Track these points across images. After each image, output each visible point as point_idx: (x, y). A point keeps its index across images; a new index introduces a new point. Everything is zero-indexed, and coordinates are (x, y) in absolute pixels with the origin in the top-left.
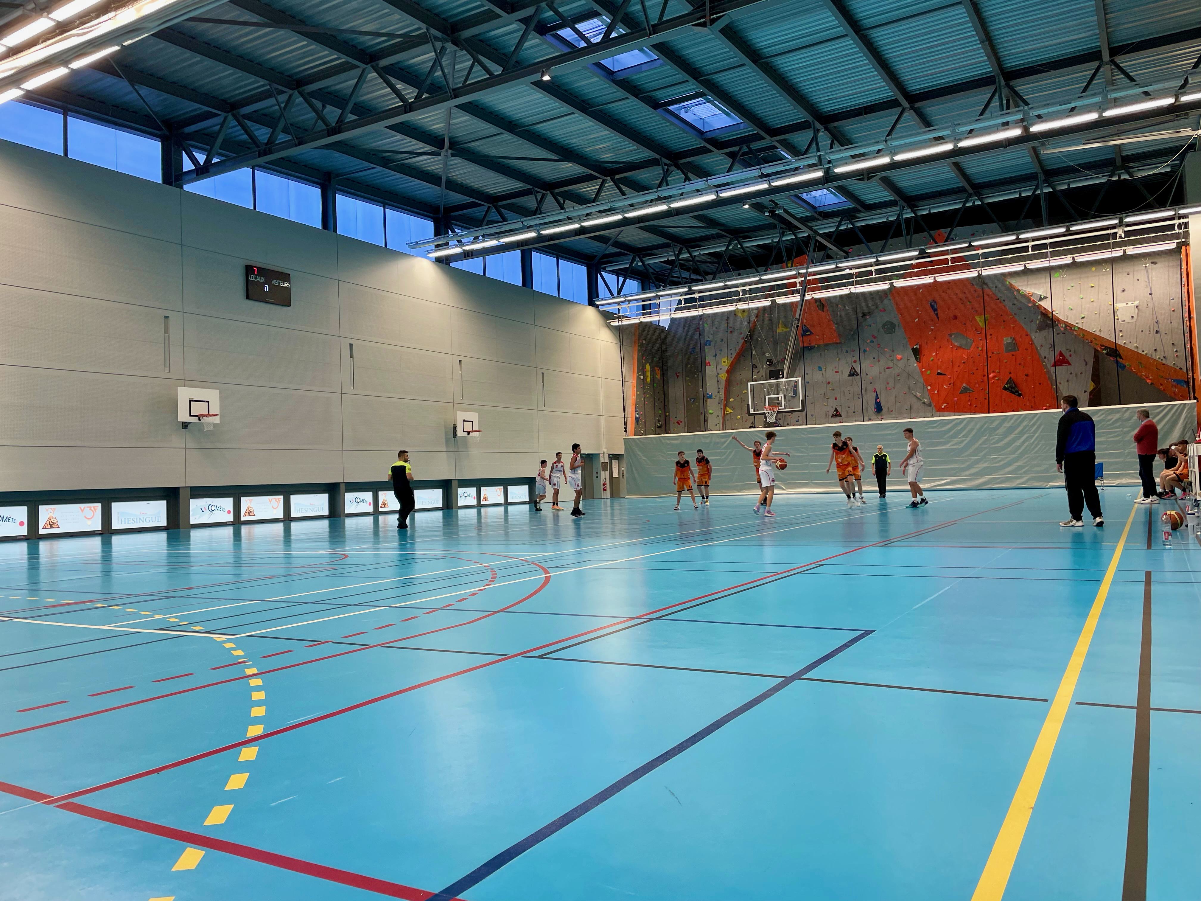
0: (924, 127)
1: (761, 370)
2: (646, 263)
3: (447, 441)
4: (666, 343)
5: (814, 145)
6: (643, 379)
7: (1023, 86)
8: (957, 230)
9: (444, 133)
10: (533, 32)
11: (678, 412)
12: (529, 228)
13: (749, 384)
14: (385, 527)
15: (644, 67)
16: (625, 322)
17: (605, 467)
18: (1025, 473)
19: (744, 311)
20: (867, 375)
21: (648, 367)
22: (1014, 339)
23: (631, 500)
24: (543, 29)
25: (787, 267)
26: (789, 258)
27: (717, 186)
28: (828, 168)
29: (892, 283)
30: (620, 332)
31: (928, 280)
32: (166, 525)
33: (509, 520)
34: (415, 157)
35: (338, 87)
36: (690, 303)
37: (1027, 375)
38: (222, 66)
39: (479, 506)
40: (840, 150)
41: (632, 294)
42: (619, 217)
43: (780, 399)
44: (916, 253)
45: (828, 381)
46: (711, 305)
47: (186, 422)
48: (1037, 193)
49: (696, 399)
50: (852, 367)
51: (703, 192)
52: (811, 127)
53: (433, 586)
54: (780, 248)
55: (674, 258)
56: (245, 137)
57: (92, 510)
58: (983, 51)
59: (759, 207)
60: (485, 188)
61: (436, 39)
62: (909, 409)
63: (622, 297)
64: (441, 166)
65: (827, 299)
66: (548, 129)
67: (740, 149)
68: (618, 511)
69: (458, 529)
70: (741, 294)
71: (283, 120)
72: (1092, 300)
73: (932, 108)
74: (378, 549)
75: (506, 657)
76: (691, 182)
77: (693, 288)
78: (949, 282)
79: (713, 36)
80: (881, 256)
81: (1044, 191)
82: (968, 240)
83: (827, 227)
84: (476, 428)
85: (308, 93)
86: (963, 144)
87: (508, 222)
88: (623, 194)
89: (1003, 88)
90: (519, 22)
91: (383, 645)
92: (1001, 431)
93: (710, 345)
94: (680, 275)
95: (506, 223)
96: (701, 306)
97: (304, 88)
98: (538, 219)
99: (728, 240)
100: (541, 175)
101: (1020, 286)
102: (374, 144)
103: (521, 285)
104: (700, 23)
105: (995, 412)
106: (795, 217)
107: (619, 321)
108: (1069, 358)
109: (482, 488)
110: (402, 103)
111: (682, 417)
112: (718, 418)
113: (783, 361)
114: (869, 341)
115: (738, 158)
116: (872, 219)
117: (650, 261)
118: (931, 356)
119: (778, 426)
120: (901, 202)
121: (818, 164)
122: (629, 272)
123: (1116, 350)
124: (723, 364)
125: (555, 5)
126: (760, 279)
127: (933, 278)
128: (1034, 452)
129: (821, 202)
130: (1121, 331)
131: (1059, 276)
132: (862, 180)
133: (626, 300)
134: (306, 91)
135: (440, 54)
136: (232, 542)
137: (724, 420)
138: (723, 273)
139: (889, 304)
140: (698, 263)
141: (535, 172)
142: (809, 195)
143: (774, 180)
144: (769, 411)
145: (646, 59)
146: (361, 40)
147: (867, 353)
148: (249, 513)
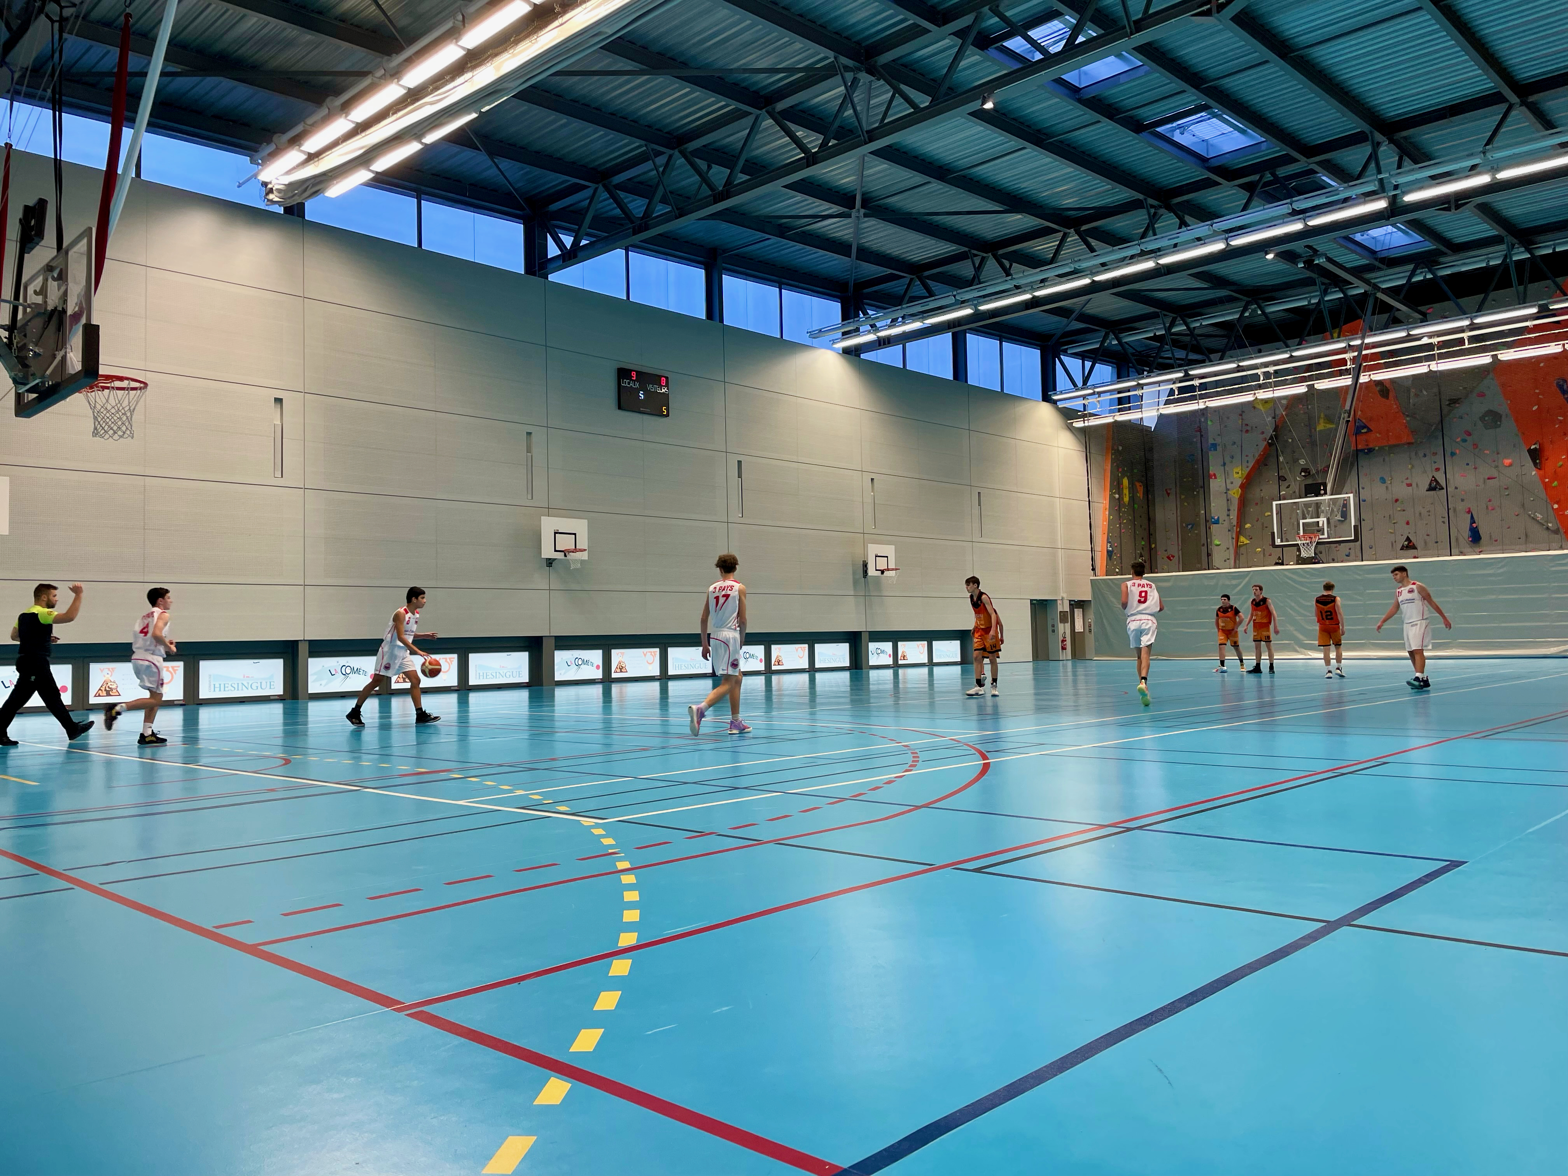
0: (1543, 129)
1: (1292, 485)
2: (1125, 340)
3: (855, 583)
4: (1151, 450)
5: (1373, 165)
6: (1119, 499)
9: (855, 187)
10: (971, 47)
11: (1169, 542)
12: (962, 304)
13: (1274, 503)
14: (779, 690)
15: (1122, 79)
16: (1093, 422)
17: (1064, 617)
19: (1266, 401)
20: (1456, 488)
21: (1125, 482)
23: (1100, 663)
24: (985, 41)
25: (1332, 338)
26: (1335, 325)
27: (1227, 231)
28: (1395, 196)
29: (1496, 355)
30: (1087, 436)
31: (1554, 348)
32: (528, 681)
33: (935, 685)
34: (819, 221)
35: (726, 141)
36: (1187, 392)
38: (591, 127)
39: (896, 666)
40: (1413, 170)
41: (1103, 384)
42: (1086, 281)
43: (1321, 525)
44: (1534, 310)
45: (1395, 497)
46: (1218, 394)
47: (550, 559)
49: (1195, 525)
50: (1433, 477)
51: (1206, 241)
52: (1368, 140)
53: (839, 768)
54: (1321, 312)
55: (1164, 332)
56: (618, 211)
57: (448, 662)
59: (1289, 257)
60: (908, 255)
61: (847, 68)
62: (1523, 538)
63: (1090, 389)
64: (851, 230)
65: (1392, 381)
66: (989, 171)
67: (1261, 178)
68: (1083, 677)
69: (869, 695)
70: (1262, 378)
71: (661, 187)
73: (1553, 102)
74: (770, 718)
75: (931, 868)
76: (1189, 228)
77: (1191, 373)
79: (1221, 27)
80: (1476, 317)
83: (1395, 279)
84: (892, 565)
85: (690, 152)
87: (936, 297)
88: (1092, 250)
90: (952, 36)
91: (777, 842)
93: (1216, 450)
94: (1173, 354)
95: (933, 298)
96: (1202, 397)
97: (686, 146)
98: (976, 291)
99: (1243, 303)
100: (981, 232)
102: (769, 209)
103: (951, 378)
104: (1203, 11)
106: (1344, 267)
107: (1084, 421)
109: (900, 643)
110: (803, 155)
111: (1174, 550)
112: (1228, 551)
113: (1326, 471)
114: (1458, 440)
115: (1258, 190)
116: (1464, 264)
117: (1130, 338)
118: (1558, 459)
119: (1319, 563)
120: (1510, 239)
121: (1379, 191)
122: (1100, 354)
124: (1236, 476)
125: (1001, 9)
126: (1292, 356)
127: (1561, 346)
129: (1383, 243)
132: (1448, 209)
133: (1094, 392)
134: (689, 150)
135: (851, 88)
136: (601, 704)
137: (1237, 554)
138: (1236, 349)
139: (1491, 385)
140: (1199, 338)
141: (972, 229)
142: (1365, 236)
143: (1311, 217)
144: (1304, 542)
145: (1125, 67)
146: (754, 79)
147: (1455, 457)
148: (621, 669)
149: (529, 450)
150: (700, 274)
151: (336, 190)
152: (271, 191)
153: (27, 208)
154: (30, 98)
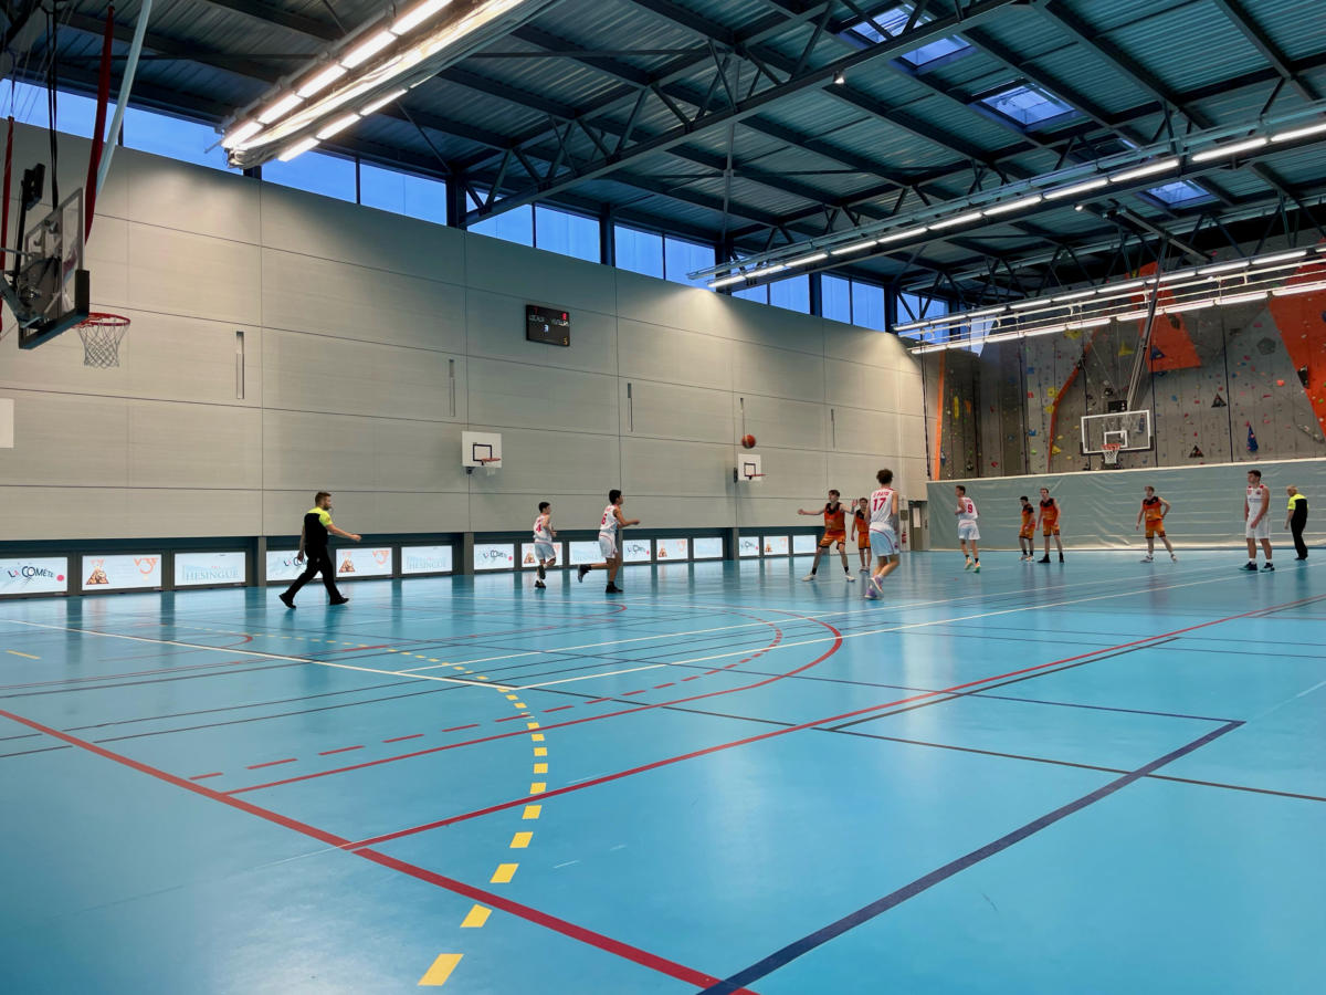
0: (1310, 99)
1: (1098, 401)
2: (955, 280)
3: (728, 487)
4: (978, 373)
5: (1166, 130)
6: (950, 415)
9: (727, 151)
10: (825, 31)
11: (992, 450)
12: (818, 249)
13: (1083, 418)
14: (664, 577)
15: (953, 58)
16: (929, 349)
19: (1076, 331)
20: (1237, 405)
21: (956, 400)
23: (934, 554)
24: (836, 26)
25: (1132, 277)
26: (1134, 266)
27: (1041, 187)
28: (1185, 157)
29: (1271, 292)
30: (923, 362)
31: (1319, 286)
32: (451, 570)
33: (795, 574)
34: (696, 180)
35: (618, 112)
36: (1008, 324)
39: (762, 557)
40: (1200, 134)
41: (937, 318)
42: (922, 230)
43: (1122, 437)
44: (1303, 253)
45: (1185, 412)
46: (1034, 326)
47: (470, 467)
49: (1015, 437)
50: (1218, 395)
51: (1024, 195)
52: (1162, 109)
53: (714, 643)
54: (1122, 255)
55: (988, 273)
56: (526, 172)
57: (384, 555)
59: (1095, 209)
60: (772, 208)
61: (719, 50)
62: (1294, 446)
63: (926, 321)
64: (724, 188)
65: (1182, 314)
66: (840, 137)
67: (1071, 141)
68: (920, 566)
69: (739, 582)
70: (1072, 312)
71: (562, 151)
73: (1318, 76)
74: (656, 601)
75: (793, 728)
76: (1009, 184)
77: (1012, 307)
79: (1037, 13)
80: (1254, 259)
83: (1185, 227)
84: (759, 472)
85: (587, 122)
87: (796, 244)
88: (927, 203)
90: (809, 22)
91: (664, 706)
93: (1033, 373)
94: (997, 292)
95: (793, 245)
96: (1021, 328)
97: (583, 116)
98: (829, 239)
99: (1056, 248)
102: (653, 170)
103: (809, 313)
106: (1142, 217)
107: (921, 348)
109: (765, 538)
110: (683, 124)
111: (998, 458)
112: (1043, 458)
113: (1126, 390)
114: (1239, 363)
115: (1069, 152)
117: (960, 278)
118: (1323, 380)
119: (1121, 469)
120: (1282, 193)
121: (1172, 153)
122: (934, 291)
124: (1050, 395)
126: (1097, 293)
129: (1175, 197)
132: (1230, 168)
133: (930, 324)
134: (585, 120)
135: (723, 66)
136: (514, 590)
137: (1050, 462)
138: (1050, 287)
139: (1267, 317)
140: (1018, 278)
141: (826, 186)
142: (1160, 190)
143: (1114, 175)
144: (1108, 451)
145: (956, 48)
146: (641, 60)
147: (1236, 379)
148: (530, 560)
149: (451, 375)
150: (595, 225)
151: (287, 156)
152: (233, 156)
153: (27, 172)
154: (30, 78)
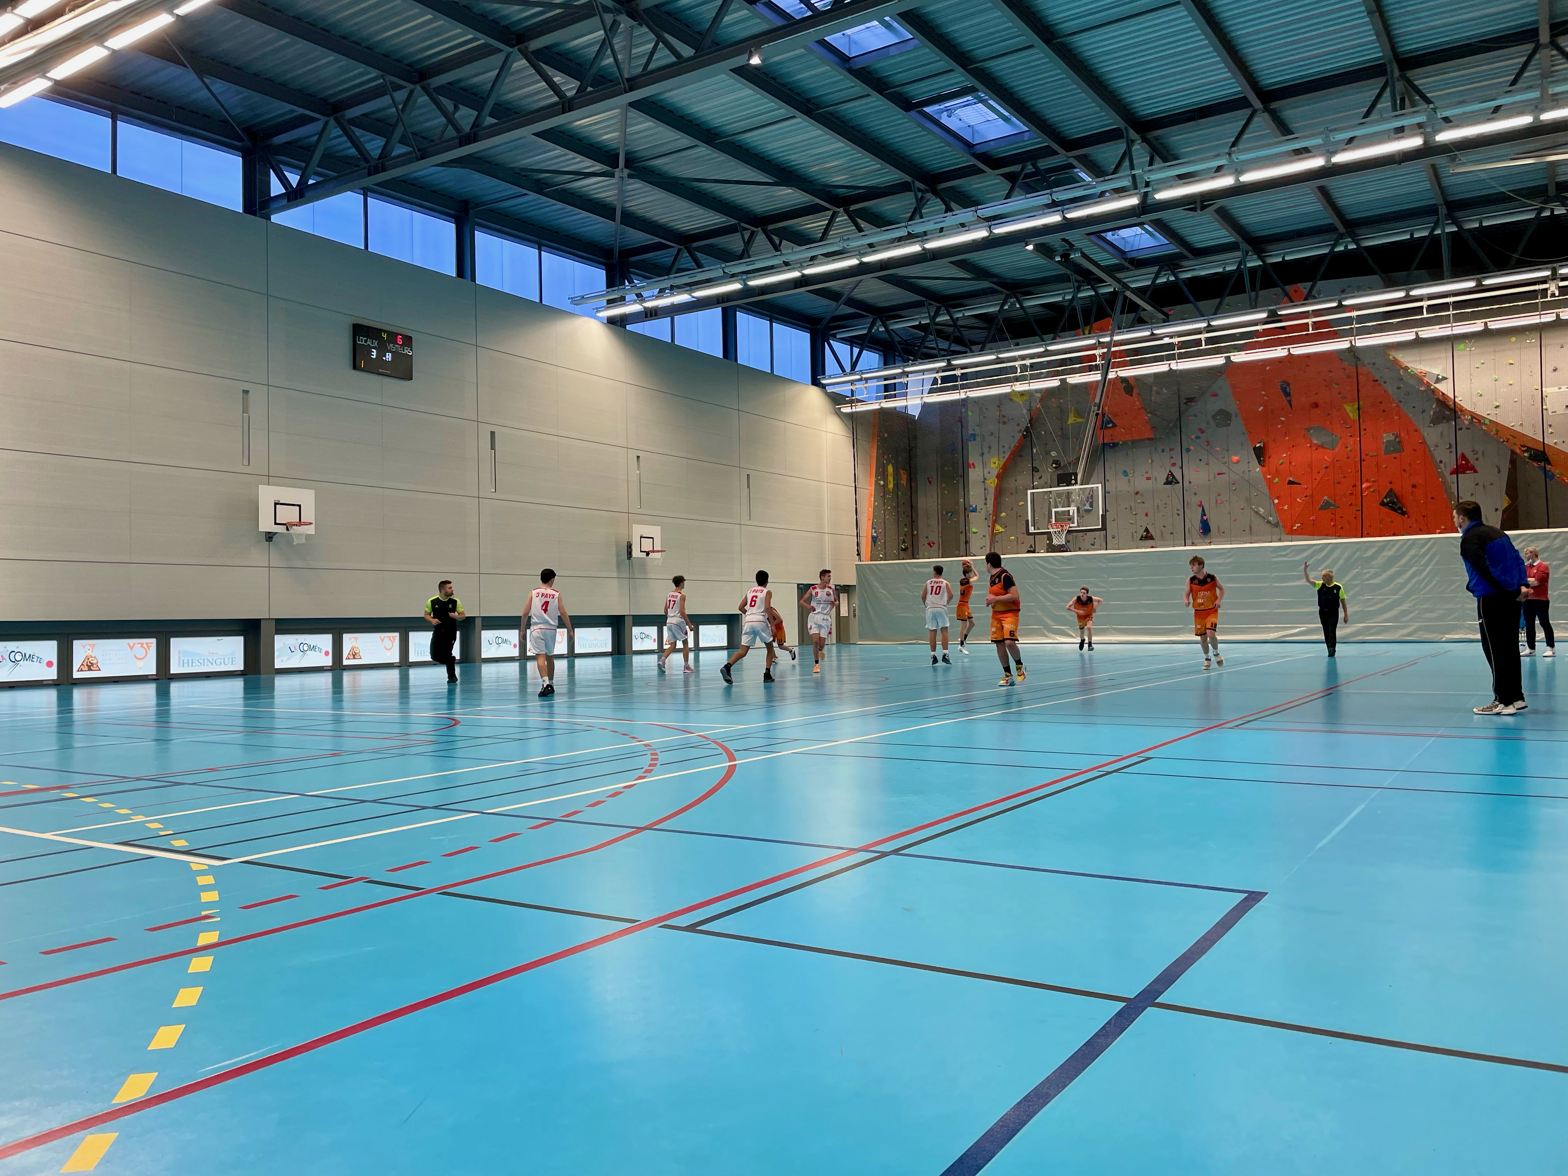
0: (1280, 135)
1: (1044, 476)
2: (891, 327)
3: (619, 564)
4: (915, 438)
5: (1126, 163)
6: (883, 485)
7: (1424, 79)
8: (1321, 284)
9: (618, 145)
11: (930, 530)
12: (731, 277)
13: (1029, 492)
15: (893, 51)
16: (860, 408)
18: (1412, 620)
19: (1022, 394)
20: (1190, 482)
21: (890, 469)
22: (1397, 437)
23: (864, 647)
25: (1084, 334)
26: (1087, 323)
27: (988, 219)
28: (1146, 193)
29: (1229, 357)
30: (854, 422)
31: (1280, 352)
32: (242, 669)
34: (581, 179)
35: (475, 80)
36: (949, 382)
37: (1414, 486)
38: (319, 50)
40: (1162, 168)
41: (870, 371)
42: (854, 262)
43: (1071, 514)
44: (1264, 315)
45: (1137, 490)
46: (978, 385)
47: (270, 533)
48: (1436, 232)
49: (954, 513)
50: (1170, 471)
51: (970, 227)
52: (1123, 137)
54: (1074, 309)
55: (929, 322)
56: (353, 151)
57: (144, 648)
58: (1371, 27)
59: (1044, 250)
60: (676, 223)
61: (606, 9)
62: (1248, 530)
63: (857, 374)
64: (615, 192)
65: (1136, 378)
66: (759, 140)
67: (1023, 168)
68: (847, 663)
70: (1019, 371)
71: (400, 126)
72: (1511, 382)
73: (1292, 110)
75: (637, 926)
76: (954, 213)
77: (954, 362)
78: (1308, 356)
79: (990, 5)
80: (1213, 319)
81: (1447, 231)
82: (1336, 297)
83: (1141, 280)
84: (658, 547)
85: (434, 89)
86: (1340, 158)
87: (704, 269)
88: (860, 230)
89: (1396, 80)
91: (443, 891)
92: (1379, 561)
93: (975, 440)
94: (937, 345)
95: (702, 270)
96: (963, 387)
97: (429, 81)
98: (745, 264)
99: (1003, 296)
100: (750, 205)
101: (1409, 362)
102: (524, 162)
103: (722, 357)
105: (1368, 535)
106: (1099, 264)
107: (852, 406)
108: (1476, 464)
110: (559, 100)
111: (934, 537)
112: (984, 538)
113: (1076, 461)
114: (1193, 437)
115: (1020, 181)
116: (1203, 268)
117: (897, 326)
118: (1279, 458)
119: (1068, 551)
120: (1244, 246)
121: (1132, 188)
122: (867, 341)
123: (1544, 452)
124: (993, 465)
126: (1046, 351)
127: (1286, 350)
128: (1424, 592)
129: (1132, 244)
130: (1550, 426)
131: (1465, 349)
132: (1193, 209)
133: (862, 378)
134: (432, 86)
135: (611, 30)
136: (330, 695)
137: (991, 542)
138: (996, 341)
139: (1223, 385)
140: (962, 329)
141: (742, 201)
142: (1116, 236)
143: (1070, 210)
144: (1056, 530)
145: (893, 40)
146: (505, 12)
147: (1190, 453)
148: (354, 656)
149: (245, 410)
150: (450, 228)
